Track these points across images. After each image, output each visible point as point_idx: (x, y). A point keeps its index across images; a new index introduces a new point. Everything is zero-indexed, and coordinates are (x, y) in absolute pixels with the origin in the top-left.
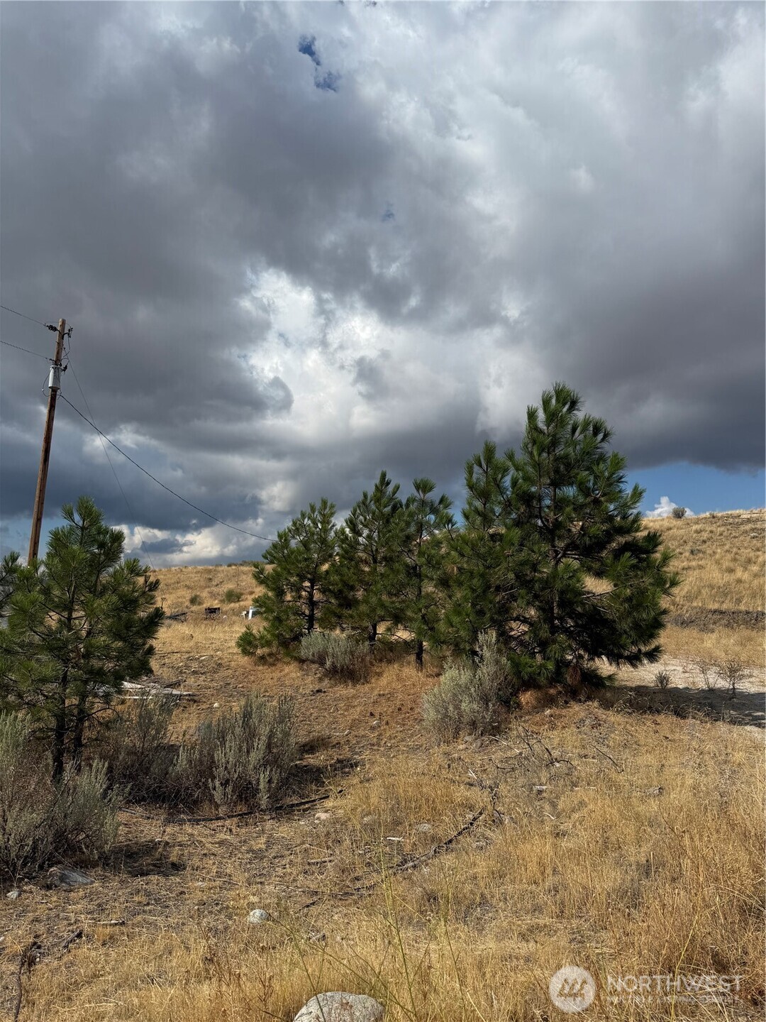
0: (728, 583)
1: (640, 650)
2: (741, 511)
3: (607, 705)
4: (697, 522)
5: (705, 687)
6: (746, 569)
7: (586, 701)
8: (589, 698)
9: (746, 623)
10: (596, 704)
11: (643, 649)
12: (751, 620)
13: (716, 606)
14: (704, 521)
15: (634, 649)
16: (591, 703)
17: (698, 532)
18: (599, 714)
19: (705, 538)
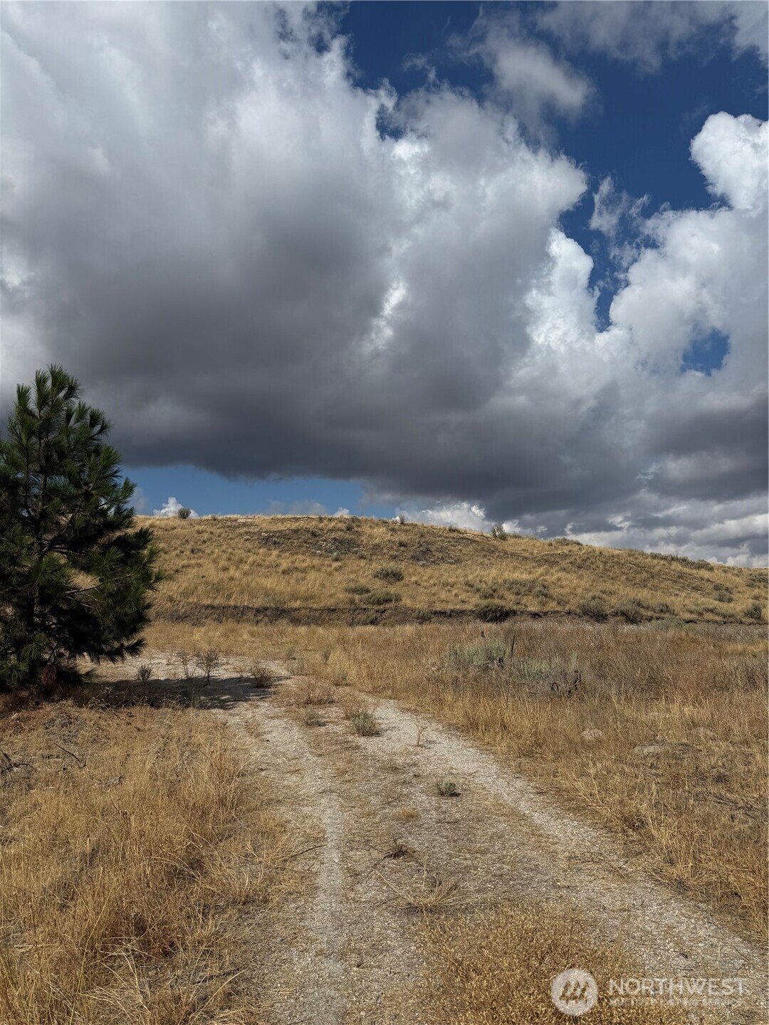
0: (222, 581)
1: (122, 645)
2: (239, 516)
3: (81, 702)
4: (200, 522)
5: (184, 677)
6: (238, 568)
7: (59, 700)
8: (64, 697)
9: (233, 616)
10: (70, 702)
11: (126, 644)
12: (238, 613)
13: (209, 602)
14: (206, 522)
15: (116, 645)
16: (64, 702)
17: (199, 532)
18: (72, 712)
19: (205, 538)
